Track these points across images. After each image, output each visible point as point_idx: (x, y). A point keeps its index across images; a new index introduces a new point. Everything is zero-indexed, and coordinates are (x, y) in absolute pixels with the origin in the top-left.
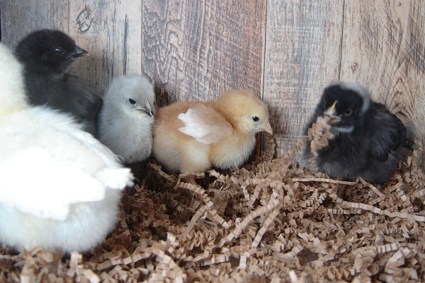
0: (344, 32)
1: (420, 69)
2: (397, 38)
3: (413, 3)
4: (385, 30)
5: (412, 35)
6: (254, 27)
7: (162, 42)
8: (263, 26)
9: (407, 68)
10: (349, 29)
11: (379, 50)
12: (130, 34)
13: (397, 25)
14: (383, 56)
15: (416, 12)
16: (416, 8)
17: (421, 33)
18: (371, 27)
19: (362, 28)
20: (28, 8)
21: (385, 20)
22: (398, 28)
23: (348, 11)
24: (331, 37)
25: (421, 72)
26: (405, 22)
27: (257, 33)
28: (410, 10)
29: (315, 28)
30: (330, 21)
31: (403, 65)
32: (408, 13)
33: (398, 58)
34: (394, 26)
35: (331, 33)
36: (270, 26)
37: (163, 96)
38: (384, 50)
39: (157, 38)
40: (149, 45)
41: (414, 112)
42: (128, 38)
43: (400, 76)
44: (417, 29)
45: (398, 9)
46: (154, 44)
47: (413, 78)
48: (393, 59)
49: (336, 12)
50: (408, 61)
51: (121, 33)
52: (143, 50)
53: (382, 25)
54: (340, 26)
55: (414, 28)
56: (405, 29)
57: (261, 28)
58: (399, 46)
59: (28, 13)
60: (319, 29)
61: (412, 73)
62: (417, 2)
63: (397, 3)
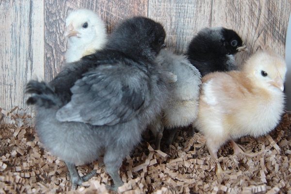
0: (213, 8)
1: (276, 38)
2: (257, 13)
4: (247, 6)
5: (269, 10)
6: (138, 4)
7: (62, 17)
8: (146, 3)
9: (265, 38)
10: (217, 6)
11: (242, 23)
12: (34, 11)
13: (256, 2)
14: (246, 28)
17: (277, 8)
18: (235, 4)
19: (228, 5)
22: (258, 4)
24: (202, 12)
25: (277, 41)
27: (140, 9)
29: (189, 5)
31: (262, 35)
33: (258, 29)
34: (254, 3)
35: (202, 9)
36: (152, 3)
37: (62, 62)
38: (246, 23)
39: (57, 14)
40: (50, 20)
42: (33, 14)
43: (259, 44)
44: (273, 6)
46: (54, 19)
47: (270, 46)
48: (254, 31)
50: (266, 32)
51: (27, 10)
52: (45, 24)
53: (245, 2)
54: (210, 3)
55: (271, 4)
56: (263, 5)
57: (144, 5)
58: (258, 20)
60: (193, 5)
61: (270, 42)
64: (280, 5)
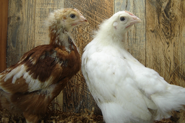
0: (147, 63)
1: (180, 77)
2: (169, 65)
3: (174, 50)
4: (164, 62)
5: (175, 63)
9: (174, 77)
10: (148, 62)
11: (162, 70)
13: (168, 60)
14: (164, 73)
15: (176, 54)
16: (176, 52)
17: (179, 62)
18: (158, 61)
19: (154, 61)
20: (18, 55)
21: (163, 58)
22: (169, 61)
23: (148, 54)
25: (180, 79)
26: (172, 58)
30: (141, 59)
31: (172, 76)
32: (173, 54)
33: (170, 73)
34: (167, 60)
37: (72, 91)
38: (164, 70)
43: (171, 81)
44: (177, 61)
45: (169, 53)
47: (177, 81)
48: (168, 74)
49: (142, 55)
50: (174, 74)
53: (162, 60)
54: (144, 61)
56: (172, 61)
58: (170, 68)
59: (18, 57)
61: (177, 79)
62: (176, 50)
63: (168, 51)
64: (181, 60)
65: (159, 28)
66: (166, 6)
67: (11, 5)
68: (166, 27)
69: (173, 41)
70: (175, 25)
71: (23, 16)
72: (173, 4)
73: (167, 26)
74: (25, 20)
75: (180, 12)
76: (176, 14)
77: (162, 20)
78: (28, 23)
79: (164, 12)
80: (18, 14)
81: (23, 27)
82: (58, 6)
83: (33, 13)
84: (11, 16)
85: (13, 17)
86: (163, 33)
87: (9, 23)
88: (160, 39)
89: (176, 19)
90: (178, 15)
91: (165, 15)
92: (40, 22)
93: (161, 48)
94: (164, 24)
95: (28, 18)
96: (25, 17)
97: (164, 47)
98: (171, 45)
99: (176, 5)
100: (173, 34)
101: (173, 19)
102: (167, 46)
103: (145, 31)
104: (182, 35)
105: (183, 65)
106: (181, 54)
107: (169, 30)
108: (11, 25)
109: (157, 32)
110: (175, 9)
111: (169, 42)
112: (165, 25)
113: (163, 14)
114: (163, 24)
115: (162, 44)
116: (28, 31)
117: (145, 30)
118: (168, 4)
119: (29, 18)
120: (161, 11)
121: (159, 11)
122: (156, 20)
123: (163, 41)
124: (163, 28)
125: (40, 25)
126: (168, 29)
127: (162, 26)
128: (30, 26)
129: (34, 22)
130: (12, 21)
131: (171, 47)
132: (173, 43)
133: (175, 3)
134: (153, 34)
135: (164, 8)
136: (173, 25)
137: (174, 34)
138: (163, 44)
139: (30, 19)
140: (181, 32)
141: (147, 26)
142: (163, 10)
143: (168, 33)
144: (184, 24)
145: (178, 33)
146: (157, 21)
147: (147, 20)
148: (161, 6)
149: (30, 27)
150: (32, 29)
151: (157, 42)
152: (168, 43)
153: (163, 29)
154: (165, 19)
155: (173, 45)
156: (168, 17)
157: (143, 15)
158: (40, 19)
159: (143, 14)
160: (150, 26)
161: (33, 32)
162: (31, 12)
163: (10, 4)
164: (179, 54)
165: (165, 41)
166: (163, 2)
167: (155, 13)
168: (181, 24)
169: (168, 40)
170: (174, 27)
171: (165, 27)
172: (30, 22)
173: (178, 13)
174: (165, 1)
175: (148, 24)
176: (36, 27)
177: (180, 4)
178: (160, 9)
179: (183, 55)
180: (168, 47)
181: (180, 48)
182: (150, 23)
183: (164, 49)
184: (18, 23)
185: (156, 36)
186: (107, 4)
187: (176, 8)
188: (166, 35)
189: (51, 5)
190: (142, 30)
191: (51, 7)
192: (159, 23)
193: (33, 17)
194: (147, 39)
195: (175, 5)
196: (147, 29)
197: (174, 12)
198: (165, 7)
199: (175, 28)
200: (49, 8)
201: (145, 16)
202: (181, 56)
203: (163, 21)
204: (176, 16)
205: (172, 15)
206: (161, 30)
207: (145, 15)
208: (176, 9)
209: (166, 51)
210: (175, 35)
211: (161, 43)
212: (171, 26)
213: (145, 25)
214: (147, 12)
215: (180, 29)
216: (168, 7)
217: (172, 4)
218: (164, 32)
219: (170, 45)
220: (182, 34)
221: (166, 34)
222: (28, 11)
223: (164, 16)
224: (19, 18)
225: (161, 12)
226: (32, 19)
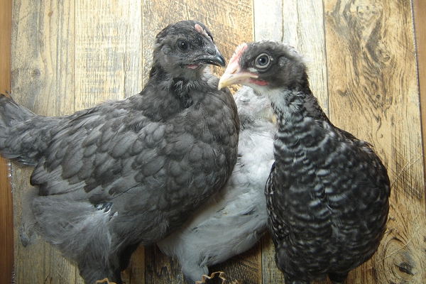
1: (409, 194)
3: (394, 134)
5: (397, 163)
9: (396, 195)
13: (381, 155)
15: (398, 142)
17: (405, 161)
22: (383, 158)
25: (410, 198)
26: (389, 152)
28: (392, 141)
31: (392, 192)
32: (390, 143)
41: (409, 237)
44: (401, 158)
45: (381, 141)
47: (403, 204)
50: (396, 188)
55: (398, 157)
56: (390, 158)
61: (402, 199)
62: (398, 132)
63: (379, 135)
64: (409, 156)
65: (356, 86)
66: (370, 37)
67: (18, 42)
68: (373, 83)
69: (389, 113)
70: (391, 77)
71: (46, 67)
72: (386, 31)
73: (375, 81)
74: (51, 76)
75: (402, 49)
76: (393, 52)
77: (364, 66)
78: (58, 83)
79: (365, 50)
80: (35, 62)
81: (47, 93)
82: (126, 43)
83: (69, 60)
84: (19, 67)
85: (22, 69)
86: (367, 96)
87: (14, 85)
88: (361, 109)
89: (394, 65)
90: (399, 55)
91: (369, 56)
92: (87, 79)
93: (364, 131)
94: (367, 75)
95: (59, 71)
96: (50, 71)
97: (370, 128)
98: (386, 123)
99: (393, 34)
100: (387, 98)
101: (387, 63)
102: (376, 124)
103: (326, 94)
104: (410, 100)
105: (415, 166)
106: (408, 141)
107: (380, 90)
108: (18, 88)
109: (352, 94)
110: (390, 41)
111: (381, 116)
112: (370, 78)
113: (364, 53)
114: (365, 78)
115: (365, 121)
116: (58, 100)
117: (326, 90)
118: (375, 32)
119: (61, 72)
120: (359, 46)
121: (354, 47)
122: (350, 67)
123: (367, 115)
124: (366, 85)
125: (87, 86)
126: (377, 88)
127: (363, 81)
128: (63, 90)
129: (73, 81)
130: (20, 80)
131: (386, 128)
132: (389, 118)
133: (390, 29)
134: (345, 98)
135: (366, 41)
136: (387, 77)
137: (392, 99)
138: (368, 121)
139: (64, 73)
140: (405, 93)
141: (330, 81)
142: (363, 44)
143: (378, 96)
144: (411, 75)
145: (401, 96)
146: (353, 70)
147: (329, 68)
148: (359, 36)
149: (63, 93)
150: (69, 95)
151: (354, 116)
152: (378, 119)
153: (366, 88)
154: (368, 65)
155: (390, 123)
156: (376, 61)
157: (321, 58)
158: (85, 72)
159: (321, 56)
160: (336, 82)
161: (71, 102)
162: (64, 58)
163: (14, 39)
164: (405, 141)
165: (372, 115)
166: (363, 28)
167: (347, 52)
168: (406, 75)
169: (379, 111)
170: (389, 83)
171: (370, 83)
172: (64, 79)
173: (398, 51)
174: (367, 26)
175: (333, 78)
176: (78, 92)
177: (400, 30)
178: (358, 44)
179: (414, 144)
180: (380, 127)
181: (407, 128)
182: (336, 74)
183: (370, 132)
184: (36, 83)
185: (351, 103)
186: (238, 36)
187: (392, 39)
188: (373, 101)
189: (110, 41)
190: (319, 92)
191: (110, 46)
192: (357, 74)
193: (70, 70)
194: (332, 111)
195: (390, 34)
196: (330, 88)
197: (388, 49)
198: (368, 37)
199: (392, 84)
200: (106, 46)
201: (325, 60)
202: (408, 146)
203: (366, 70)
204: (394, 57)
205: (384, 56)
206: (362, 89)
207: (324, 57)
208: (393, 43)
209: (374, 136)
210: (394, 101)
211: (362, 118)
212: (382, 81)
213: (325, 79)
214: (329, 50)
215: (404, 85)
216: (374, 38)
217: (382, 31)
218: (368, 94)
219: (384, 122)
220: (408, 97)
221: (374, 98)
222: (57, 55)
223: (366, 58)
224: (36, 73)
225: (359, 51)
226: (67, 74)
